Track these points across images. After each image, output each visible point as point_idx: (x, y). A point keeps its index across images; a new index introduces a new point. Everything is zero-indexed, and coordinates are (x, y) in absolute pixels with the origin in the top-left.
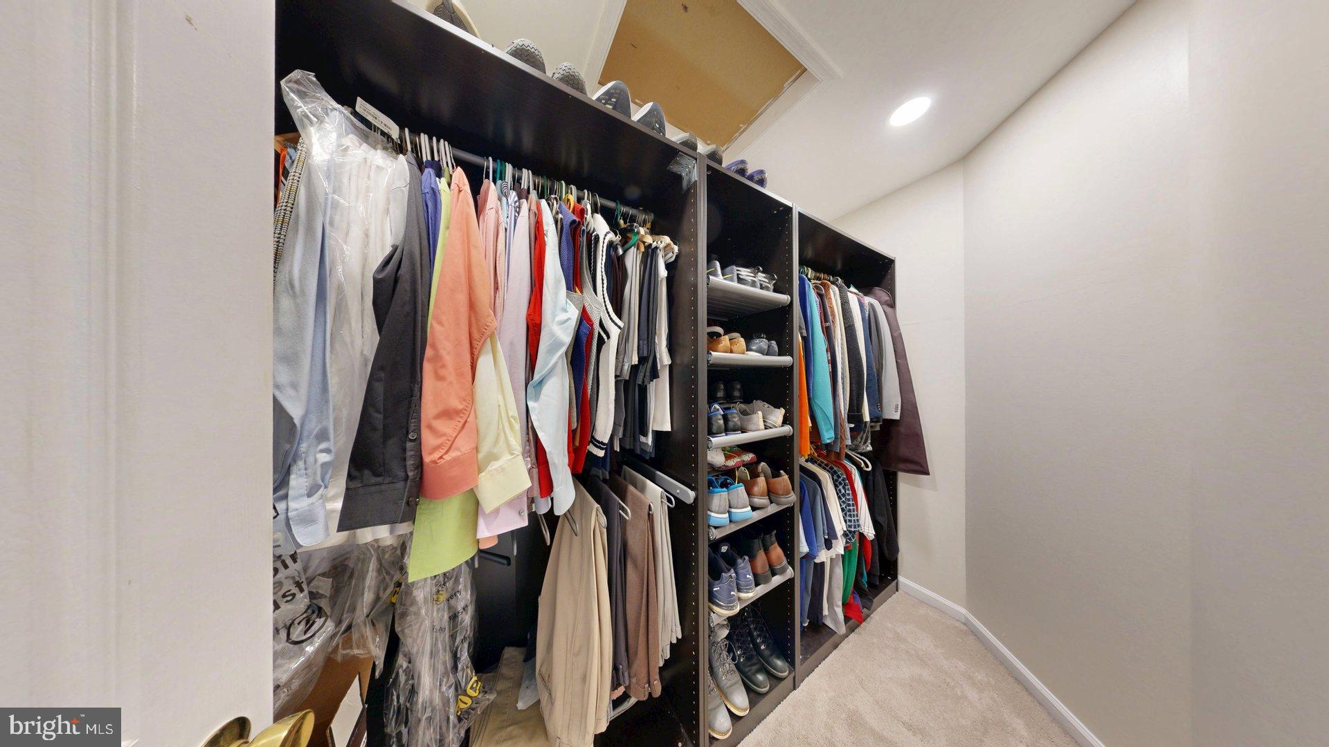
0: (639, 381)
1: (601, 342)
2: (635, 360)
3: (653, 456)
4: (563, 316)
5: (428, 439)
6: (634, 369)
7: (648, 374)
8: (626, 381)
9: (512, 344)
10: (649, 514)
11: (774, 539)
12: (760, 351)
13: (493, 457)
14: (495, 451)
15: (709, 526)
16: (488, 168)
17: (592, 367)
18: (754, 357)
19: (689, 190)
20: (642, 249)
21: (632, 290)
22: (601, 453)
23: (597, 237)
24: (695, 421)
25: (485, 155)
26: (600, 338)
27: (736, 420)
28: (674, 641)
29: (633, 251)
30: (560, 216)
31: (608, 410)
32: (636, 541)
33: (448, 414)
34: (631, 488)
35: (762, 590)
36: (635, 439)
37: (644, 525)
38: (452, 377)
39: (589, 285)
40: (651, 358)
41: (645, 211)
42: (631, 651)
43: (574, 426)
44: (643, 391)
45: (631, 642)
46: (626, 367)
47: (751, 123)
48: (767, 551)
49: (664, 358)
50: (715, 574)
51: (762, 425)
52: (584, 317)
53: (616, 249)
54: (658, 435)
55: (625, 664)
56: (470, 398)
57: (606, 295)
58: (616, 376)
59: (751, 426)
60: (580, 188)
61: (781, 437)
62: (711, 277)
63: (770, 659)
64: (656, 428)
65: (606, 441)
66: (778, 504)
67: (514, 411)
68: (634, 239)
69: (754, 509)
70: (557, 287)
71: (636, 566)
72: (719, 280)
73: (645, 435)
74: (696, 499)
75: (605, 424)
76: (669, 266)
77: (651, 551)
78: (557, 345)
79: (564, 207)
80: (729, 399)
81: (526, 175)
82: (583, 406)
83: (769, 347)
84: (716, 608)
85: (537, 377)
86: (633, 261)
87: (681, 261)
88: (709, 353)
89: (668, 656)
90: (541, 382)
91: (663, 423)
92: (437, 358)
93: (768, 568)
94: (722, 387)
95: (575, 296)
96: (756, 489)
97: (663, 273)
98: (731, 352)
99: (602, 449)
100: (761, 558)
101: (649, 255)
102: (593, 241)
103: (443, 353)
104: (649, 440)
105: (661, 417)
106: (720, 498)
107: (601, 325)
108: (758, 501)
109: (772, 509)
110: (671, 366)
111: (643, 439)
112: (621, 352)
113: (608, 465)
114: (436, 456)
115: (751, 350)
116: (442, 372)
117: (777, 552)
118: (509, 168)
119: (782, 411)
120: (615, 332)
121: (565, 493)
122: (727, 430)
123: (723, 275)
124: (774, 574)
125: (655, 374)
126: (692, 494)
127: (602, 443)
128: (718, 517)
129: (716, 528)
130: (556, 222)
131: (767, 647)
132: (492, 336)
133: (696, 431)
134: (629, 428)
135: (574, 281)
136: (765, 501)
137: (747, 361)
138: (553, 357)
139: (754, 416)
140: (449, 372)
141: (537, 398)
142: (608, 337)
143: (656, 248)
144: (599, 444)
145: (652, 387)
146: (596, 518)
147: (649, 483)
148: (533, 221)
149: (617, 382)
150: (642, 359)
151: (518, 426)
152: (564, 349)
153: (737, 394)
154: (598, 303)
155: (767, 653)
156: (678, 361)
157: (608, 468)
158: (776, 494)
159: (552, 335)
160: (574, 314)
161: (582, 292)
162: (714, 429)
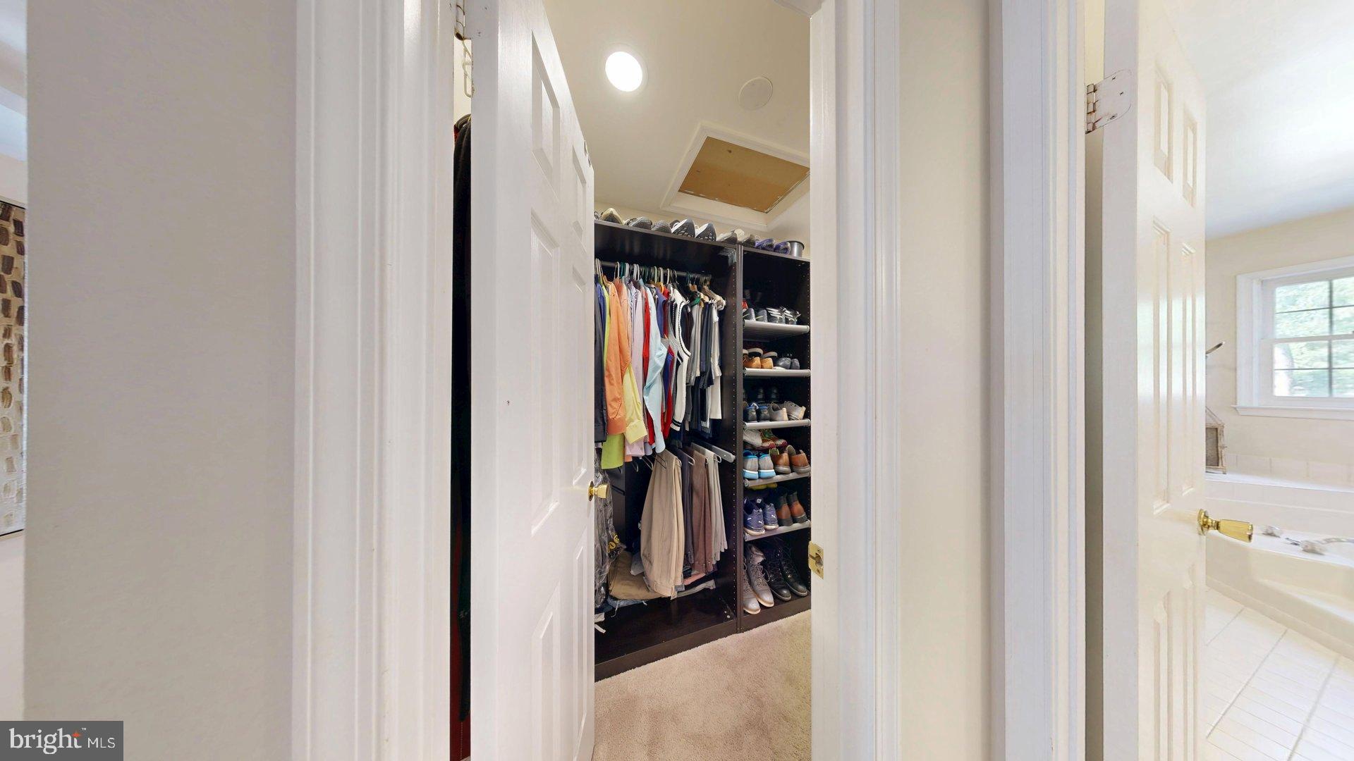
0: (701, 387)
1: (678, 364)
2: (698, 374)
3: (711, 436)
4: (659, 353)
5: (610, 410)
6: (698, 379)
7: (706, 382)
8: (692, 387)
9: (636, 368)
10: (706, 465)
11: (796, 497)
12: (786, 367)
13: (631, 420)
14: (632, 417)
15: (744, 478)
16: (617, 269)
17: (673, 379)
18: (780, 370)
19: (732, 266)
20: (703, 306)
21: (696, 332)
22: (678, 429)
23: (676, 305)
24: (735, 412)
25: (614, 261)
26: (678, 361)
27: (766, 413)
28: (723, 551)
29: (696, 307)
30: (657, 297)
31: (682, 403)
32: (698, 482)
33: (616, 400)
34: (696, 452)
35: (784, 529)
36: (698, 423)
37: (702, 471)
38: (615, 384)
39: (672, 333)
40: (708, 373)
41: (706, 274)
42: (695, 545)
43: (664, 411)
44: (703, 394)
45: (695, 540)
46: (693, 378)
47: (785, 195)
48: (790, 505)
49: (717, 372)
50: (748, 509)
51: (786, 417)
52: (670, 352)
53: (687, 309)
54: (714, 422)
55: (692, 551)
56: (622, 392)
57: (681, 338)
58: (687, 384)
59: (778, 418)
60: (665, 268)
61: (803, 427)
62: (746, 321)
63: (794, 584)
64: (712, 417)
65: (681, 421)
66: (799, 473)
67: (640, 401)
68: (697, 300)
69: (778, 473)
70: (656, 338)
71: (697, 494)
72: (753, 322)
73: (705, 420)
74: (735, 461)
75: (680, 412)
76: (720, 313)
77: (707, 490)
78: (657, 367)
79: (659, 291)
80: (767, 400)
81: (636, 268)
82: (669, 400)
83: (791, 363)
84: (749, 531)
85: (647, 384)
86: (697, 313)
87: (727, 309)
88: (744, 369)
89: (719, 559)
90: (649, 387)
91: (716, 412)
92: (610, 375)
93: (790, 515)
94: (762, 391)
95: (664, 340)
96: (781, 461)
97: (716, 318)
98: (762, 367)
99: (678, 426)
100: (785, 510)
101: (707, 308)
102: (673, 307)
103: (612, 373)
104: (707, 424)
105: (715, 410)
106: (752, 461)
107: (678, 354)
108: (782, 468)
109: (792, 476)
110: (722, 377)
111: (703, 424)
112: (690, 369)
113: (682, 437)
114: (613, 416)
115: (778, 366)
116: (612, 382)
117: (798, 507)
118: (627, 266)
119: (804, 408)
120: (686, 358)
121: (660, 445)
122: (759, 420)
123: (756, 316)
124: (795, 521)
125: (710, 382)
126: (733, 457)
127: (678, 423)
128: (750, 473)
129: (749, 479)
130: (655, 299)
131: (793, 577)
132: (629, 366)
133: (735, 418)
134: (694, 416)
135: (664, 332)
136: (786, 469)
137: (776, 373)
138: (655, 375)
139: (780, 411)
140: (614, 382)
141: (648, 394)
142: (682, 361)
143: (711, 304)
144: (677, 424)
145: (709, 390)
146: (676, 463)
147: (707, 450)
148: (644, 302)
149: (687, 387)
150: (702, 373)
151: (641, 407)
152: (660, 370)
153: (774, 396)
154: (677, 341)
155: (792, 580)
156: (726, 374)
157: (682, 439)
158: (797, 466)
159: (655, 363)
160: (665, 351)
161: (668, 337)
162: (750, 418)
